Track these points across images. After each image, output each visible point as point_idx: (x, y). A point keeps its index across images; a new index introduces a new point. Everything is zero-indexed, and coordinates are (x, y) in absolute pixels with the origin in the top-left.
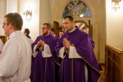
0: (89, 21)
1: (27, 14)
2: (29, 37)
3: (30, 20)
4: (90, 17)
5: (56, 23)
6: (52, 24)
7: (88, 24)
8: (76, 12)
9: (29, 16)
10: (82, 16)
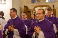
0: (54, 6)
4: (55, 2)
5: (26, 7)
6: (23, 7)
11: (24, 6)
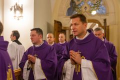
0: (105, 20)
1: (15, 10)
2: (19, 43)
3: (20, 18)
4: (107, 14)
5: (58, 24)
6: (53, 23)
7: (103, 24)
8: (86, 7)
9: (18, 12)
10: (94, 13)
11: (55, 21)
